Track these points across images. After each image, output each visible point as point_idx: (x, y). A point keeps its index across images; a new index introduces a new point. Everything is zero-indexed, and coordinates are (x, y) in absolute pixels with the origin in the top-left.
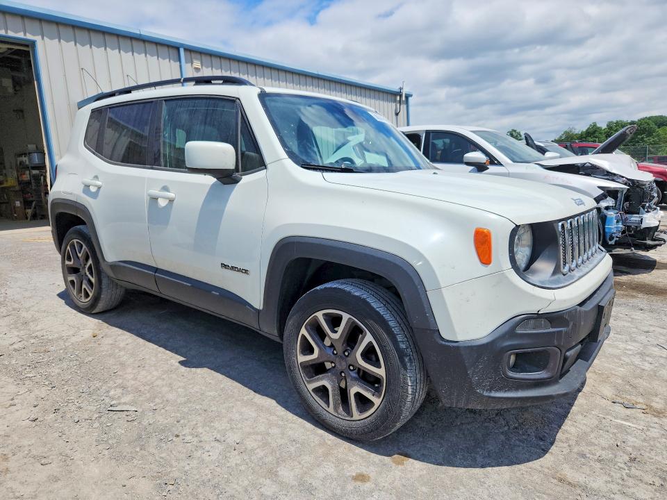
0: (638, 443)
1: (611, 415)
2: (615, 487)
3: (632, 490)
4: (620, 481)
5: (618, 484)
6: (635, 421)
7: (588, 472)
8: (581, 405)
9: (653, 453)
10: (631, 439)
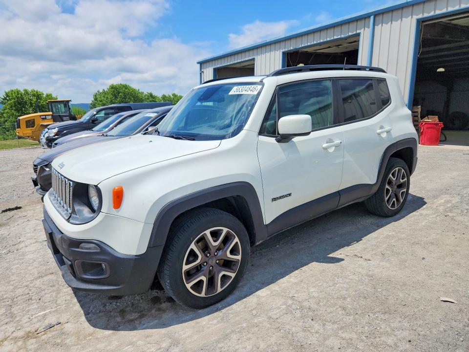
0: (32, 307)
1: (54, 311)
2: (32, 285)
3: (24, 289)
4: (31, 288)
5: (31, 287)
6: (39, 318)
7: (45, 282)
8: (74, 305)
9: (21, 308)
10: (35, 306)
